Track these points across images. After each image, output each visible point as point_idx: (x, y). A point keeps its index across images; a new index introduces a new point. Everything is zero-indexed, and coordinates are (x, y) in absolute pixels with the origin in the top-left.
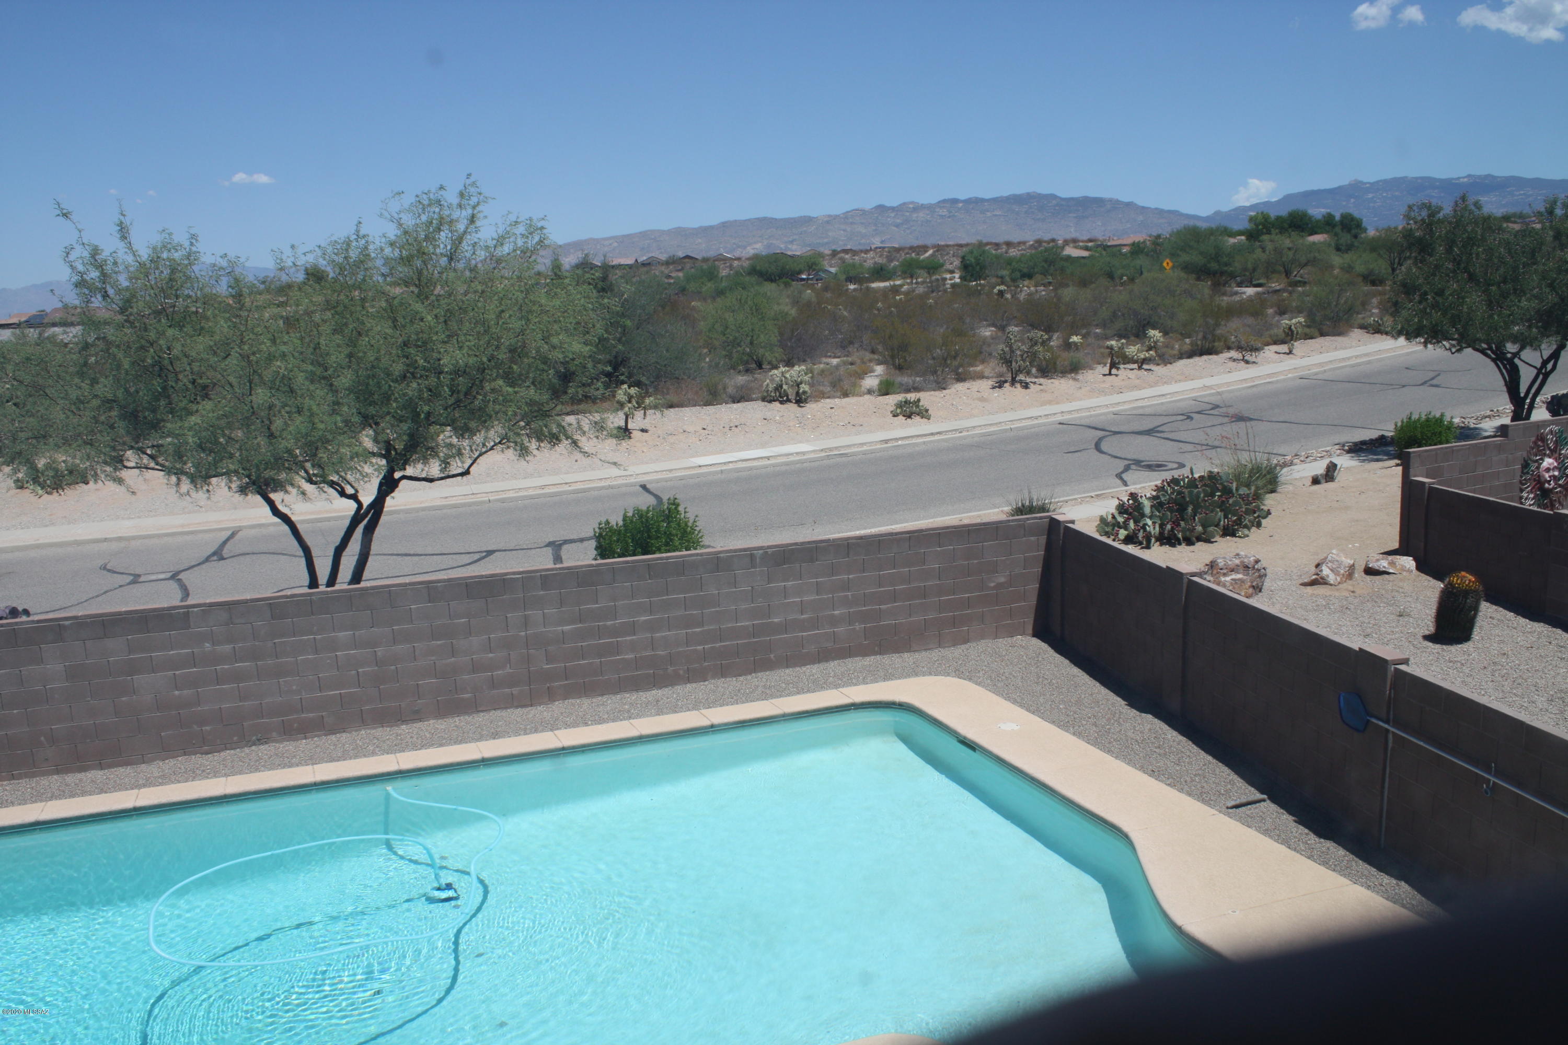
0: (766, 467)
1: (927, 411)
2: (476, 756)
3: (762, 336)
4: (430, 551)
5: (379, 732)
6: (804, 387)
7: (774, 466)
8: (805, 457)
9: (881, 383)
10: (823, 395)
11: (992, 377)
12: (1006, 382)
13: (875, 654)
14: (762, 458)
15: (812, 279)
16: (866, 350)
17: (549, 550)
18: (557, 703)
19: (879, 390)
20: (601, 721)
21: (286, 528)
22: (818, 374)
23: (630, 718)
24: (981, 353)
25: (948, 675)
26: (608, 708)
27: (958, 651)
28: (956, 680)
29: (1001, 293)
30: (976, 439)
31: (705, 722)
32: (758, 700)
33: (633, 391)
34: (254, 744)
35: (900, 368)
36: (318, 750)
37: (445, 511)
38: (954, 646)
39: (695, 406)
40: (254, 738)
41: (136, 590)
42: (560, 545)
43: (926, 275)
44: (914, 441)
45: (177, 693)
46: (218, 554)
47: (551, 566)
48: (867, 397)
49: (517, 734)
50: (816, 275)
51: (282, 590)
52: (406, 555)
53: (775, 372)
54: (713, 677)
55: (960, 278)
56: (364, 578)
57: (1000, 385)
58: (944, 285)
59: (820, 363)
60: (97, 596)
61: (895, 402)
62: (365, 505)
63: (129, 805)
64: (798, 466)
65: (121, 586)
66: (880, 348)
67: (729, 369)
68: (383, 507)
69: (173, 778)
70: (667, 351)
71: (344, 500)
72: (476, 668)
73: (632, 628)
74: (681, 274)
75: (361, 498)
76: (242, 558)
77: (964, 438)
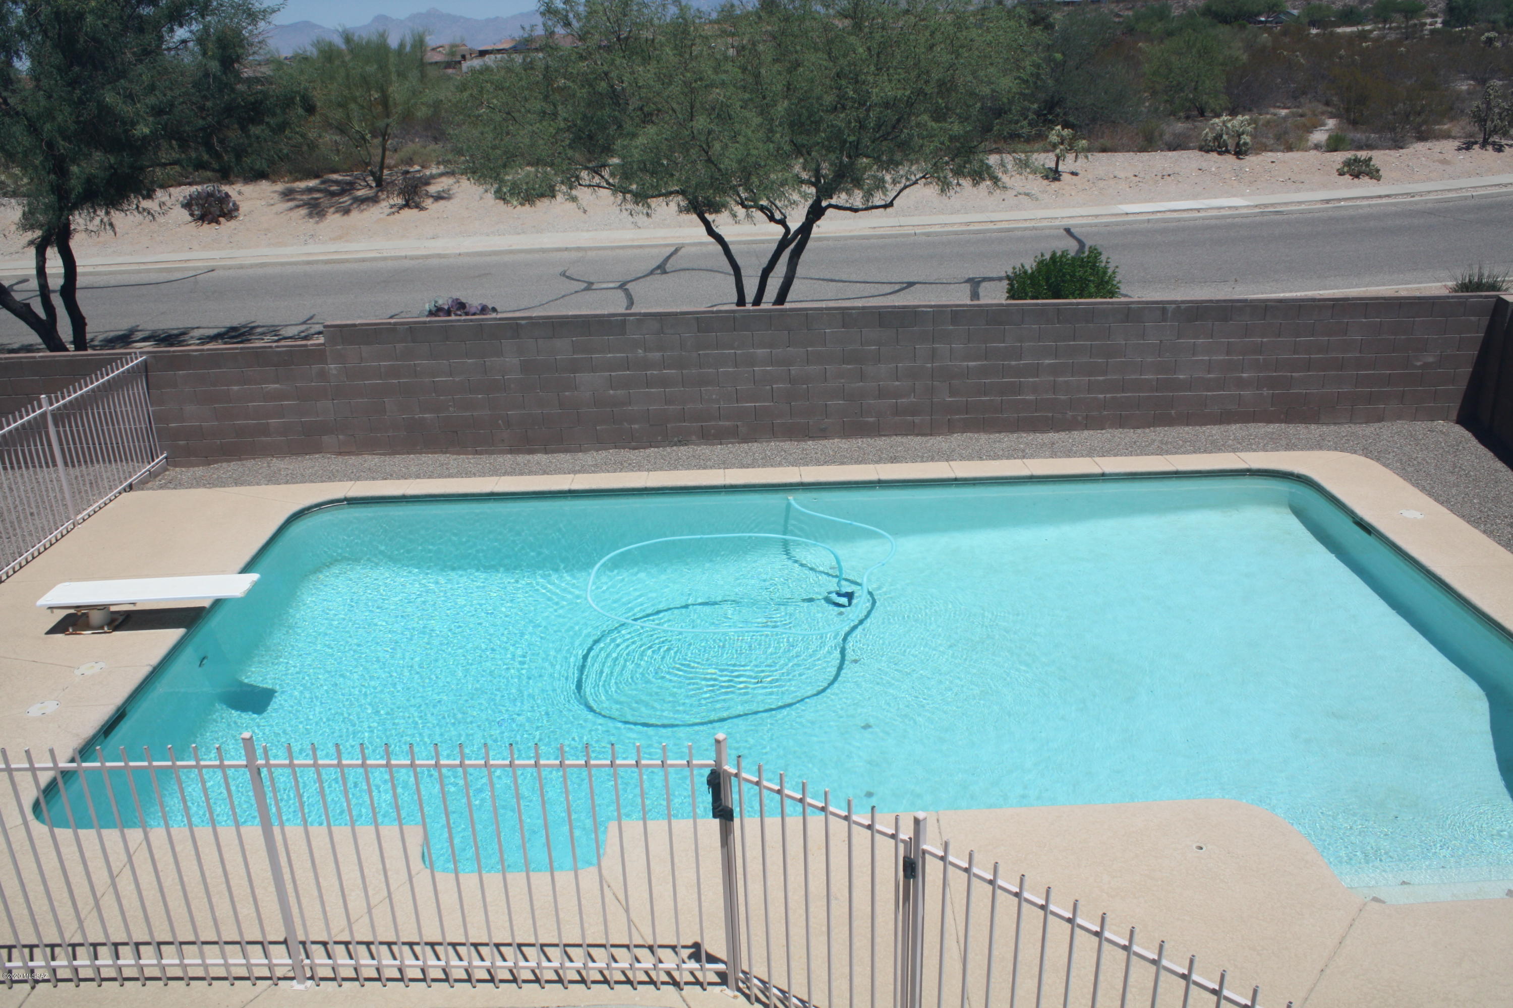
0: (1195, 219)
1: (1378, 171)
2: (873, 477)
3: (1207, 82)
4: (854, 277)
5: (787, 445)
6: (1246, 138)
7: (1204, 218)
8: (1237, 212)
9: (1330, 138)
10: (1265, 148)
11: (1460, 137)
12: (1476, 143)
13: (1280, 421)
14: (1191, 210)
15: (1271, 22)
16: (1319, 101)
17: (967, 287)
18: (955, 435)
19: (1328, 145)
20: (996, 457)
21: (719, 248)
22: (1263, 125)
23: (1024, 457)
24: (1451, 109)
25: (1355, 452)
26: (1004, 445)
27: (1370, 430)
28: (1363, 459)
29: (1490, 41)
30: (1430, 205)
31: (1096, 470)
32: (1152, 454)
33: (1066, 132)
34: (676, 445)
35: (1354, 123)
36: (731, 456)
37: (872, 241)
38: (1366, 423)
39: (1128, 151)
40: (676, 439)
41: (589, 295)
42: (979, 283)
43: (1402, 19)
44: (1358, 203)
45: (611, 392)
46: (662, 268)
47: (969, 302)
48: (1313, 152)
49: (914, 460)
50: (1276, 17)
51: (715, 305)
52: (832, 280)
53: (1216, 120)
54: (1111, 427)
55: (1443, 23)
56: (788, 299)
57: (1468, 147)
58: (1422, 31)
59: (1267, 113)
60: (556, 300)
61: (1344, 159)
62: (792, 232)
63: (566, 487)
64: (1228, 220)
65: (576, 292)
66: (1335, 99)
67: (1170, 115)
68: (810, 233)
69: (604, 467)
70: (1106, 93)
71: (773, 224)
72: (882, 394)
73: (1035, 370)
74: (1130, 13)
75: (789, 224)
76: (682, 273)
77: (1416, 203)
